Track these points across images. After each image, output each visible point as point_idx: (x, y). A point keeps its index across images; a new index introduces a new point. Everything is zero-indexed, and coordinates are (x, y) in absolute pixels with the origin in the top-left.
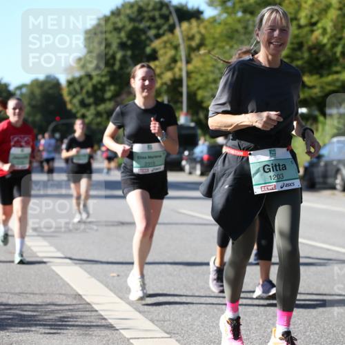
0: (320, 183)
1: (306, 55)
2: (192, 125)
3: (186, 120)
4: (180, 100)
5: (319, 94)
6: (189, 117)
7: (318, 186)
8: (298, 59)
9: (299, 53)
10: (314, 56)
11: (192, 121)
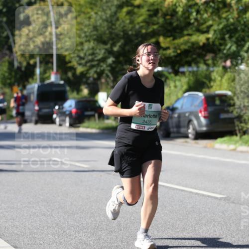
0: (174, 132)
1: (161, 20)
2: (62, 82)
3: (56, 78)
4: (51, 60)
5: (173, 54)
6: (59, 76)
7: (172, 135)
8: (154, 24)
9: (155, 19)
10: (168, 21)
11: (62, 79)
